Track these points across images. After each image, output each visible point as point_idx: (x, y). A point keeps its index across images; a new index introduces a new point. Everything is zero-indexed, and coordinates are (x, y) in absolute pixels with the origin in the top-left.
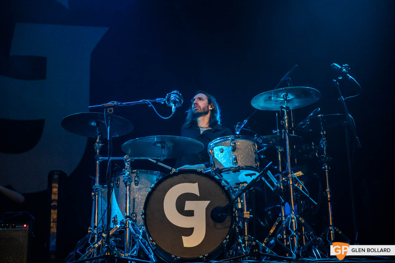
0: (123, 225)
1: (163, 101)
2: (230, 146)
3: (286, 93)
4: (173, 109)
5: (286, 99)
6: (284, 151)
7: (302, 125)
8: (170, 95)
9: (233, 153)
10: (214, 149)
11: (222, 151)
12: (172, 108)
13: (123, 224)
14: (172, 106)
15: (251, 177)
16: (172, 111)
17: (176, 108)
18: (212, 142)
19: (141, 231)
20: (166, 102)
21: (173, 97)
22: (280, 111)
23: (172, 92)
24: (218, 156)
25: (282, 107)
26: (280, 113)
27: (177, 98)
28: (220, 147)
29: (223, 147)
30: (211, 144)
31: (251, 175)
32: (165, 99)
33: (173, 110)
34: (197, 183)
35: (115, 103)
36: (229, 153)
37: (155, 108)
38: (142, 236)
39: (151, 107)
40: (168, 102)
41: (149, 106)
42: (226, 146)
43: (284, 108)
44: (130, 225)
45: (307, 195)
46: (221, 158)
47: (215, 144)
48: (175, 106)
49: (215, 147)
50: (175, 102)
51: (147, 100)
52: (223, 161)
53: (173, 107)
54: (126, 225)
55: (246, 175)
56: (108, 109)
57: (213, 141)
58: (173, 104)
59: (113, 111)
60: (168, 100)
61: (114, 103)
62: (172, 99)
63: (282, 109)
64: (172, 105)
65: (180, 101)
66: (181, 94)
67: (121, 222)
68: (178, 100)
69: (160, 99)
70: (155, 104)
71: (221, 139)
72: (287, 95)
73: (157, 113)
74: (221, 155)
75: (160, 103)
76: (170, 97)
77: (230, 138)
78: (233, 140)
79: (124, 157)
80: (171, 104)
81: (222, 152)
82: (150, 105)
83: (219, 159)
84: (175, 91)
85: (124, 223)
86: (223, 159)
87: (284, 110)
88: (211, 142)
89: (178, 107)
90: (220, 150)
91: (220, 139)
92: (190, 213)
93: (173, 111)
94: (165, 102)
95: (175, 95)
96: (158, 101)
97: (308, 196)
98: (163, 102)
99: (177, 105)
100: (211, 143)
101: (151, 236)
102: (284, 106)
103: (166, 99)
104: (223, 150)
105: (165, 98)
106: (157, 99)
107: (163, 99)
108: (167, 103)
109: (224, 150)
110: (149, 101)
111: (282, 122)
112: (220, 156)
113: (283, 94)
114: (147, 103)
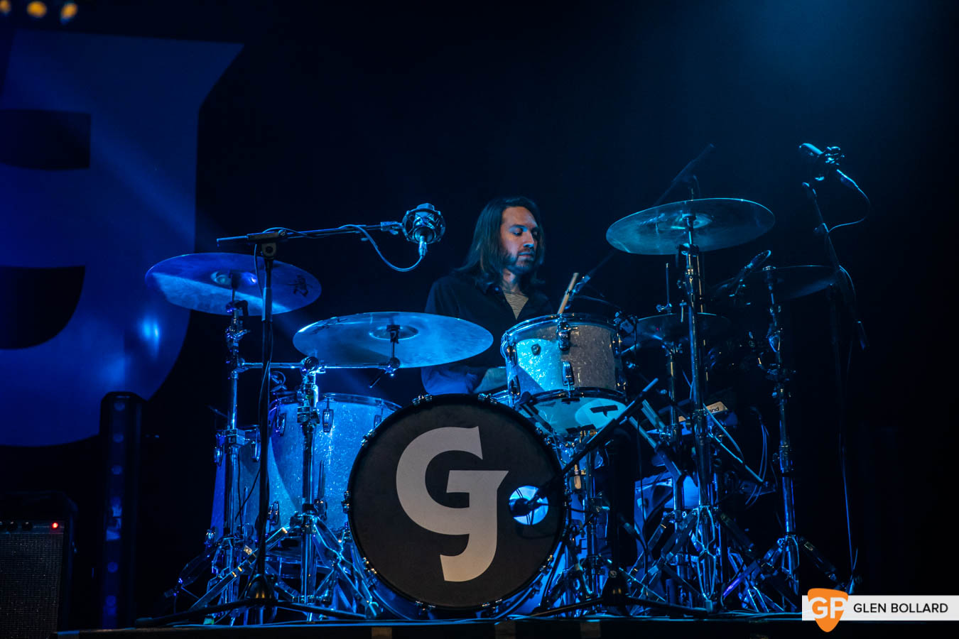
0: (298, 527)
1: (397, 228)
2: (557, 339)
3: (691, 212)
4: (420, 247)
5: (691, 229)
6: (681, 352)
7: (730, 291)
8: (414, 213)
9: (564, 356)
10: (518, 345)
11: (537, 351)
12: (418, 245)
13: (296, 525)
14: (419, 242)
15: (605, 414)
16: (418, 254)
17: (428, 246)
18: (514, 330)
19: (340, 541)
20: (404, 230)
21: (419, 219)
22: (677, 256)
23: (418, 208)
24: (526, 363)
25: (682, 248)
26: (677, 261)
27: (431, 222)
28: (533, 341)
29: (540, 340)
30: (511, 335)
31: (605, 410)
32: (401, 224)
33: (421, 251)
34: (477, 428)
35: (281, 231)
36: (553, 355)
37: (377, 244)
38: (343, 554)
39: (368, 241)
40: (407, 231)
41: (363, 239)
42: (546, 339)
43: (686, 249)
44: (315, 526)
45: (738, 459)
46: (535, 369)
47: (520, 333)
48: (425, 240)
49: (519, 341)
50: (425, 231)
51: (358, 226)
52: (540, 376)
53: (421, 243)
54: (303, 526)
55: (595, 410)
56: (264, 246)
57: (515, 327)
58: (421, 237)
59: (274, 251)
60: (409, 226)
61: (277, 230)
62: (418, 223)
63: (680, 253)
64: (419, 238)
65: (438, 229)
66: (439, 213)
67: (292, 518)
68: (432, 227)
69: (388, 223)
70: (376, 234)
71: (535, 322)
72: (692, 219)
73: (383, 258)
74: (534, 360)
75: (388, 233)
76: (413, 218)
77: (556, 321)
78: (563, 325)
79: (300, 361)
80: (416, 236)
81: (537, 353)
82: (365, 236)
83: (530, 370)
84: (426, 206)
85: (298, 523)
86: (539, 370)
87: (686, 254)
88: (510, 330)
89: (432, 242)
90: (532, 349)
91: (531, 323)
92: (460, 501)
93: (421, 254)
94: (400, 230)
95: (425, 214)
96: (384, 227)
97: (742, 462)
98: (396, 230)
99: (430, 238)
100: (511, 332)
101: (364, 553)
102: (687, 245)
103: (403, 224)
104: (540, 348)
105: (401, 222)
106: (382, 224)
107: (396, 223)
108: (406, 234)
109: (542, 348)
110: (363, 228)
111: (681, 284)
112: (531, 362)
113: (684, 216)
114: (357, 232)
